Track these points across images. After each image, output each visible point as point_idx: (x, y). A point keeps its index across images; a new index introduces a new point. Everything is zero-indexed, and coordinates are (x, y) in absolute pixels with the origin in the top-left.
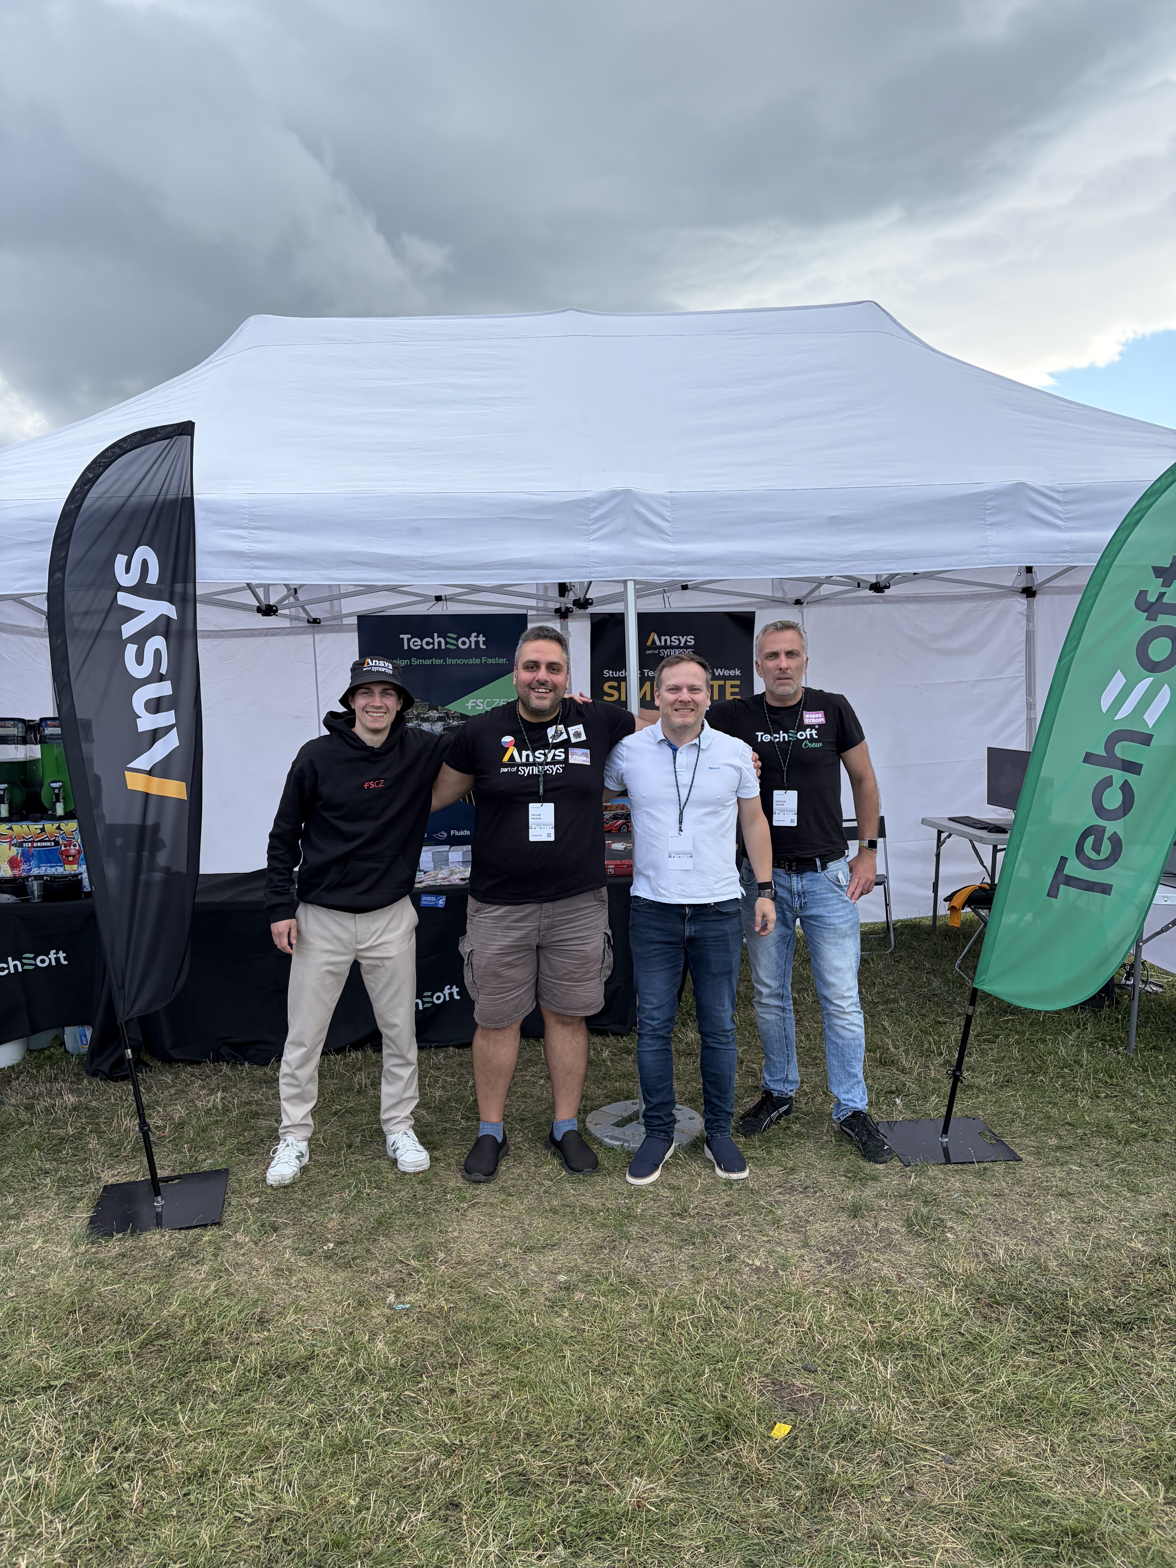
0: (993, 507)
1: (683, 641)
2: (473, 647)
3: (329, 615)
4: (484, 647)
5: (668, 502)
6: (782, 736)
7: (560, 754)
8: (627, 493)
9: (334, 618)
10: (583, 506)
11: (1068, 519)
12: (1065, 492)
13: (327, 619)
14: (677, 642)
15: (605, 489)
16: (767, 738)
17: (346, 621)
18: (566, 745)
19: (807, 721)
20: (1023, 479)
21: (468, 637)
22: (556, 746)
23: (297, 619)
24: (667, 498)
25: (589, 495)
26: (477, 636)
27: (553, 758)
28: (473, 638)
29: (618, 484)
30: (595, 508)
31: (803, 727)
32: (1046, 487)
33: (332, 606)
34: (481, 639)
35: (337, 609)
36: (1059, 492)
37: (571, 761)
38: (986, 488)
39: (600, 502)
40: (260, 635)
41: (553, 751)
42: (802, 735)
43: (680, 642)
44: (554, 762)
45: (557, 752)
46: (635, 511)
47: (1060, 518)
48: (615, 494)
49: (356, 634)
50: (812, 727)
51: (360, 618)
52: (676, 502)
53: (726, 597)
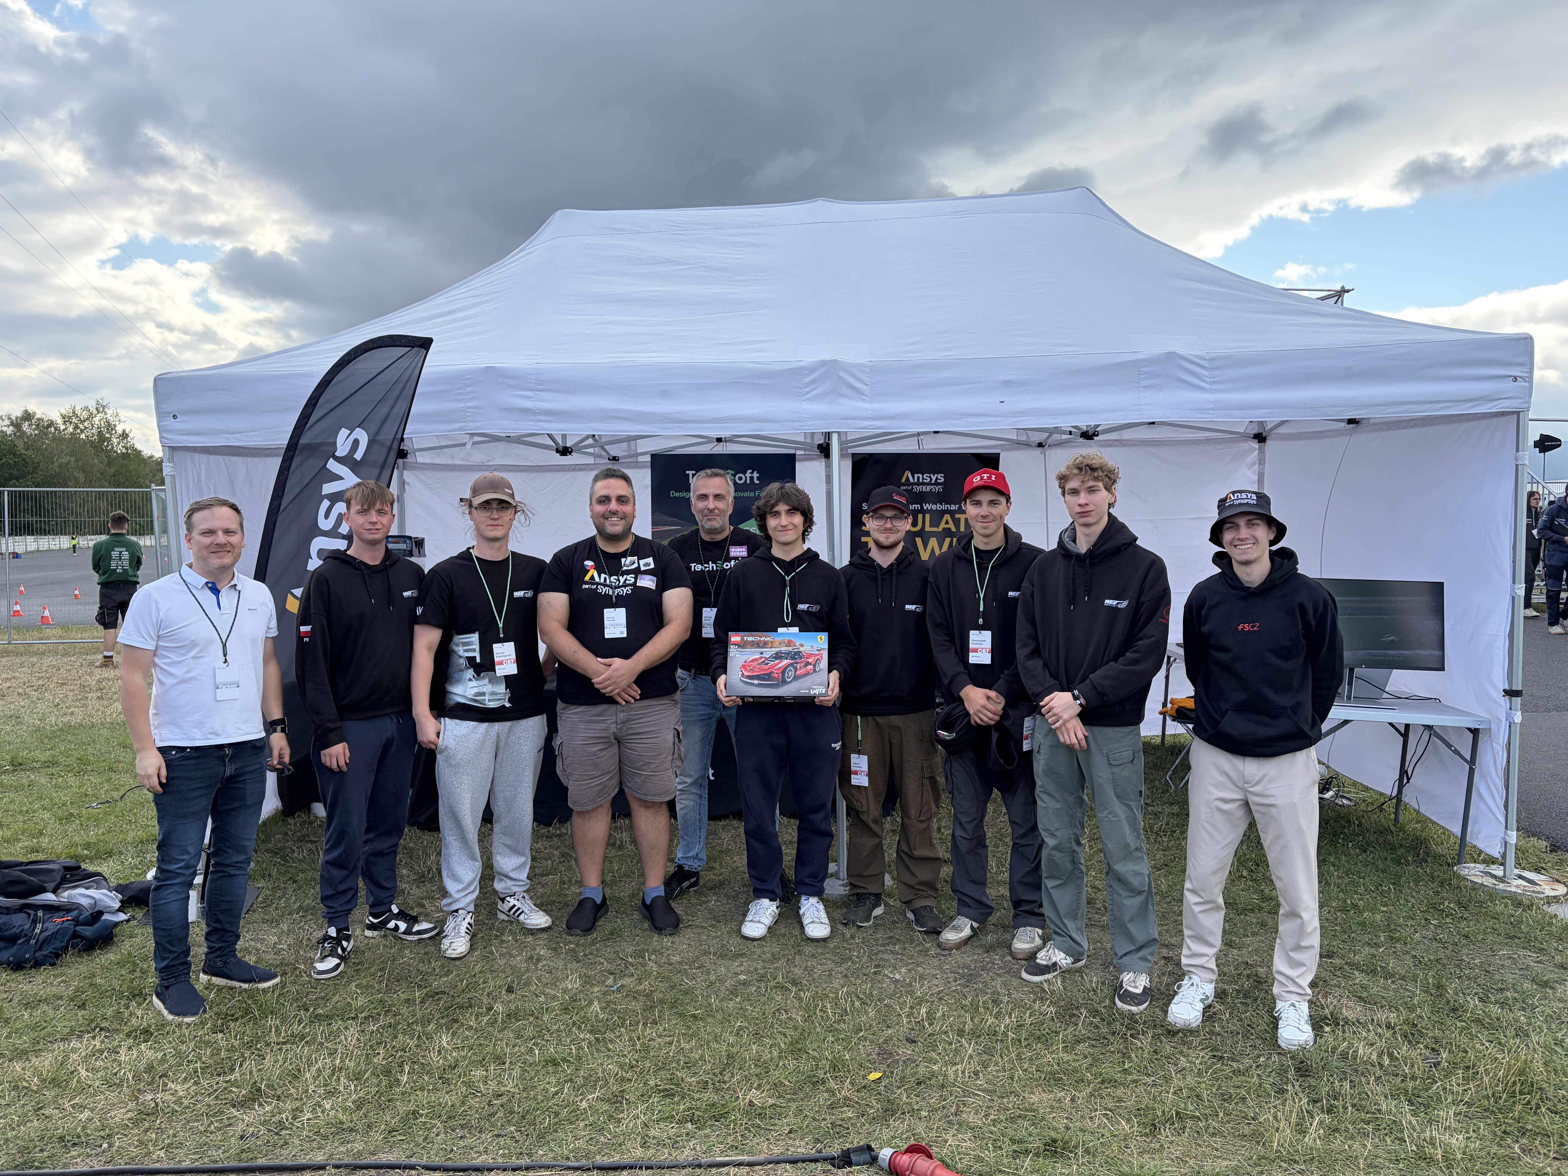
0: (1146, 373)
1: (934, 478)
2: (748, 482)
3: (626, 454)
4: (758, 482)
5: (868, 370)
6: (711, 566)
7: (630, 579)
8: (834, 362)
9: (631, 456)
10: (799, 372)
11: (1214, 382)
12: (1211, 360)
13: (624, 457)
14: (929, 479)
15: (816, 359)
16: (699, 568)
17: (640, 459)
18: (637, 572)
19: (732, 554)
20: (1171, 349)
21: (744, 473)
22: (628, 572)
23: (600, 456)
24: (866, 367)
25: (802, 364)
26: (752, 473)
27: (625, 582)
28: (748, 475)
29: (827, 356)
30: (808, 375)
31: (729, 559)
32: (1195, 356)
33: (629, 447)
34: (756, 475)
35: (633, 448)
36: (1206, 360)
37: (638, 584)
38: (1140, 356)
39: (811, 369)
40: (569, 470)
41: (625, 576)
42: (728, 566)
43: (931, 480)
44: (625, 585)
45: (628, 578)
46: (840, 377)
47: (1206, 382)
48: (824, 363)
49: (649, 470)
50: (736, 558)
51: (653, 456)
52: (875, 370)
53: (974, 440)
